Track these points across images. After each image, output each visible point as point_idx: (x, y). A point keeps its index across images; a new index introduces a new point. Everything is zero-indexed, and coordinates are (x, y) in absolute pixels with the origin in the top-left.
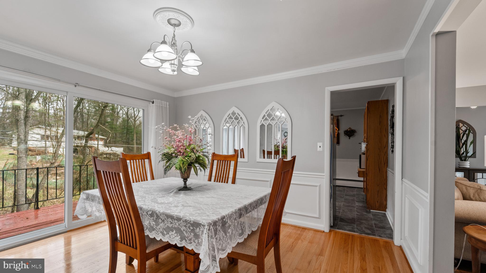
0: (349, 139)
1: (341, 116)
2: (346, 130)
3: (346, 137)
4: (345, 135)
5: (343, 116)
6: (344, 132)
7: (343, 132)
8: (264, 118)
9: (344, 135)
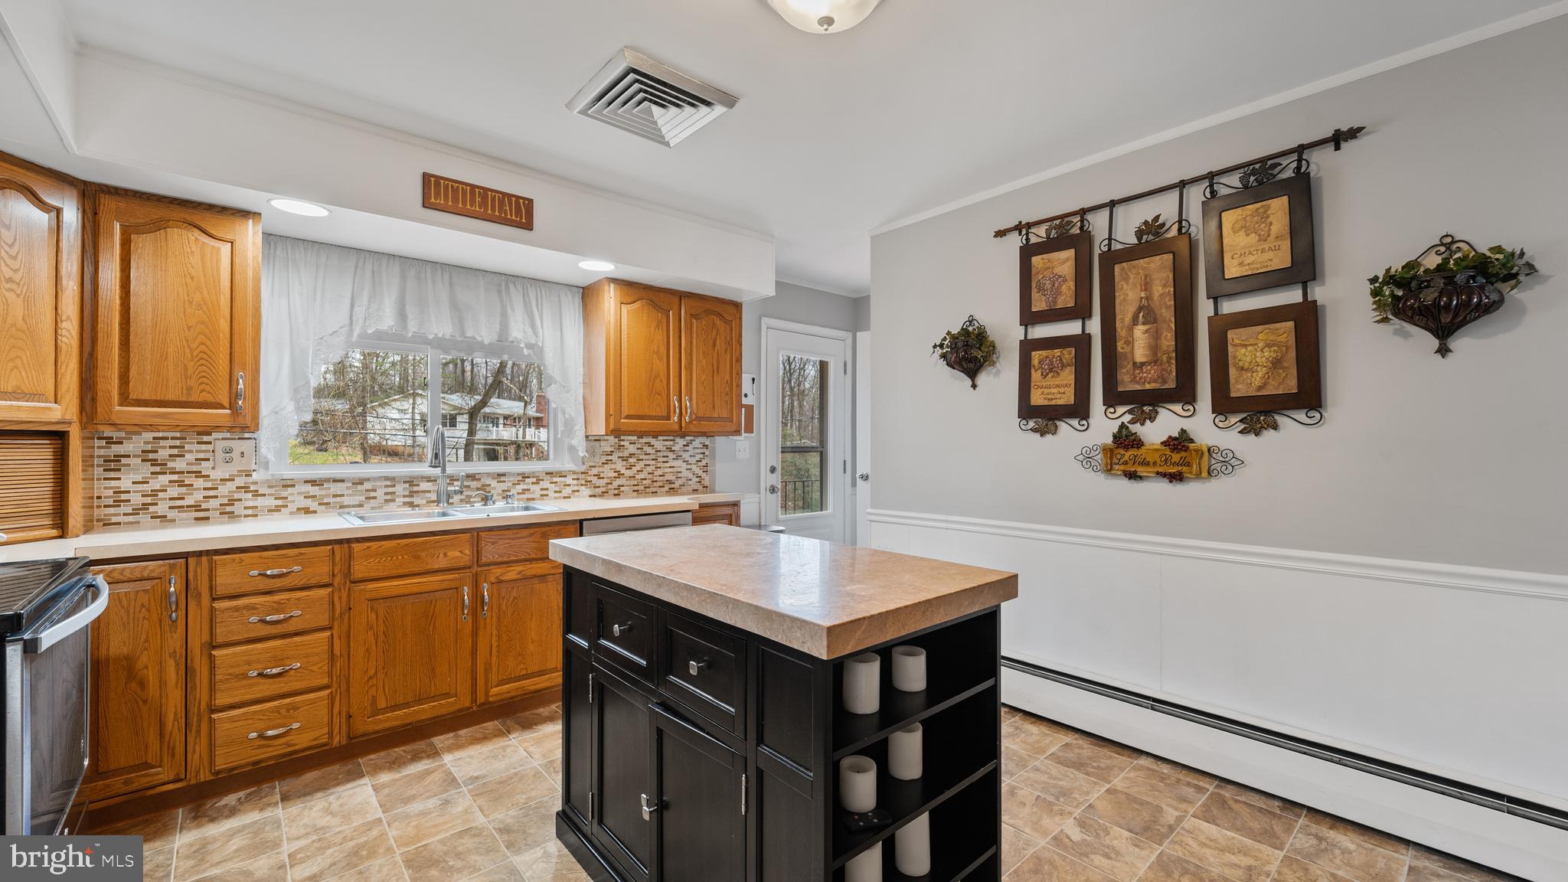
0: (1443, 351)
1: (1338, 139)
2: (1397, 266)
3: (1406, 335)
4: (1385, 320)
5: (1353, 133)
6: (1375, 293)
7: (1368, 288)
9: (1377, 316)
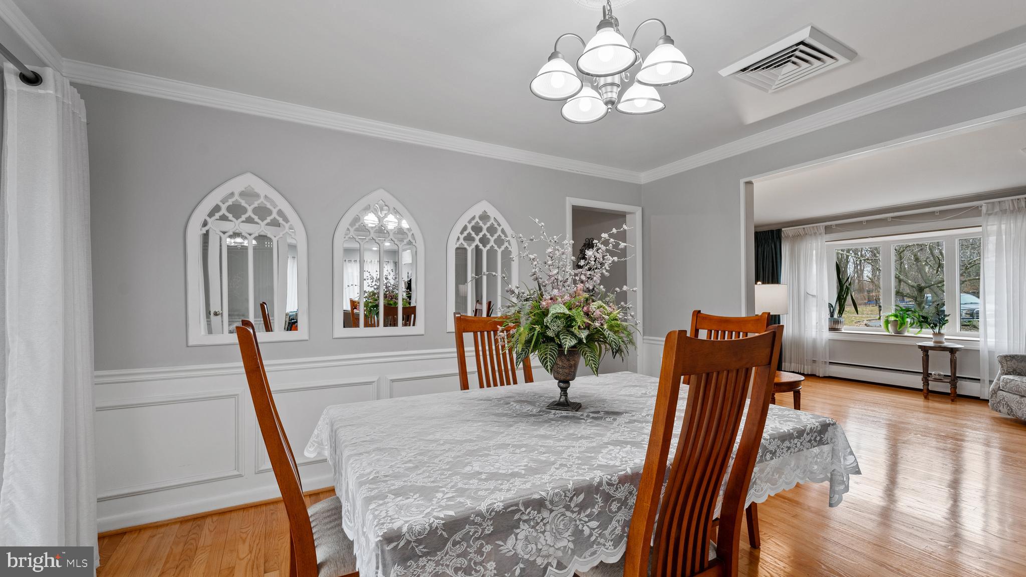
8: (465, 234)
